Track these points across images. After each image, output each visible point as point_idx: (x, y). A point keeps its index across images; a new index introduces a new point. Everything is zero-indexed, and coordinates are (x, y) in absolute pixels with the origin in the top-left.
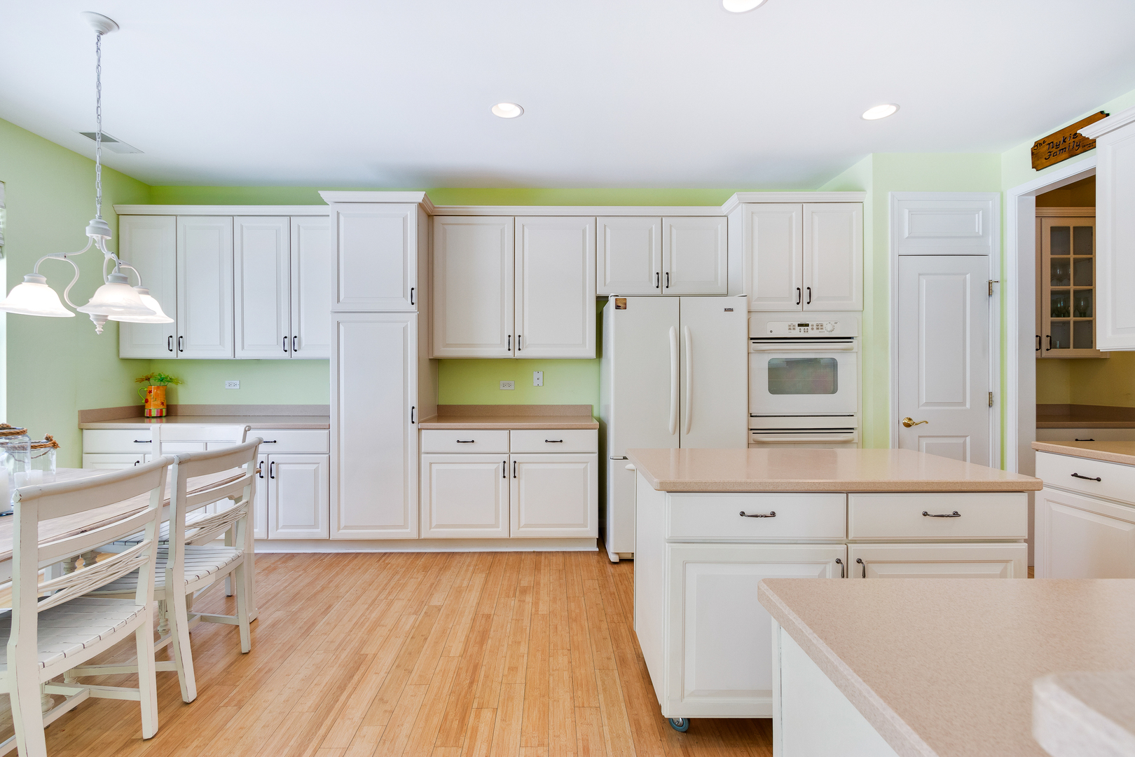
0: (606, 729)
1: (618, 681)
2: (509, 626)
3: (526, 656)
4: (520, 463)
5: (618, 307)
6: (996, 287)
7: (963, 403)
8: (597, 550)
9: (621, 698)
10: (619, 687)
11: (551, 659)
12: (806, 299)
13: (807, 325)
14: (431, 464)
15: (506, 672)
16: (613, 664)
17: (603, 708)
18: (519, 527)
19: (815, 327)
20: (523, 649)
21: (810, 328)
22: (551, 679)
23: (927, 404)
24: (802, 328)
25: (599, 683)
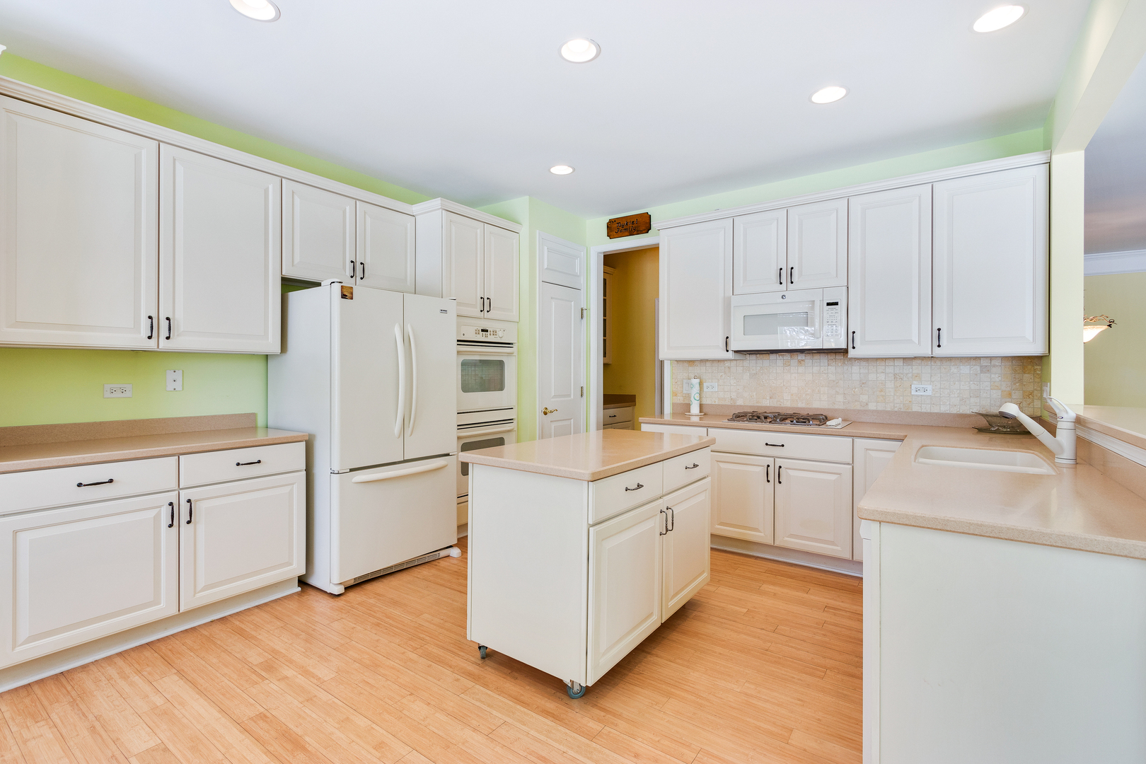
0: (532, 732)
1: (489, 692)
2: (307, 711)
3: (374, 726)
4: (196, 501)
5: (344, 296)
6: (585, 312)
7: (569, 396)
8: (300, 589)
9: (511, 703)
10: (497, 696)
11: (405, 712)
12: (487, 308)
13: (487, 331)
14: (15, 532)
15: (378, 754)
16: (469, 683)
17: (508, 719)
18: (195, 593)
19: (492, 333)
20: (362, 722)
21: (488, 333)
22: (431, 728)
23: (555, 396)
24: (484, 333)
25: (478, 704)
